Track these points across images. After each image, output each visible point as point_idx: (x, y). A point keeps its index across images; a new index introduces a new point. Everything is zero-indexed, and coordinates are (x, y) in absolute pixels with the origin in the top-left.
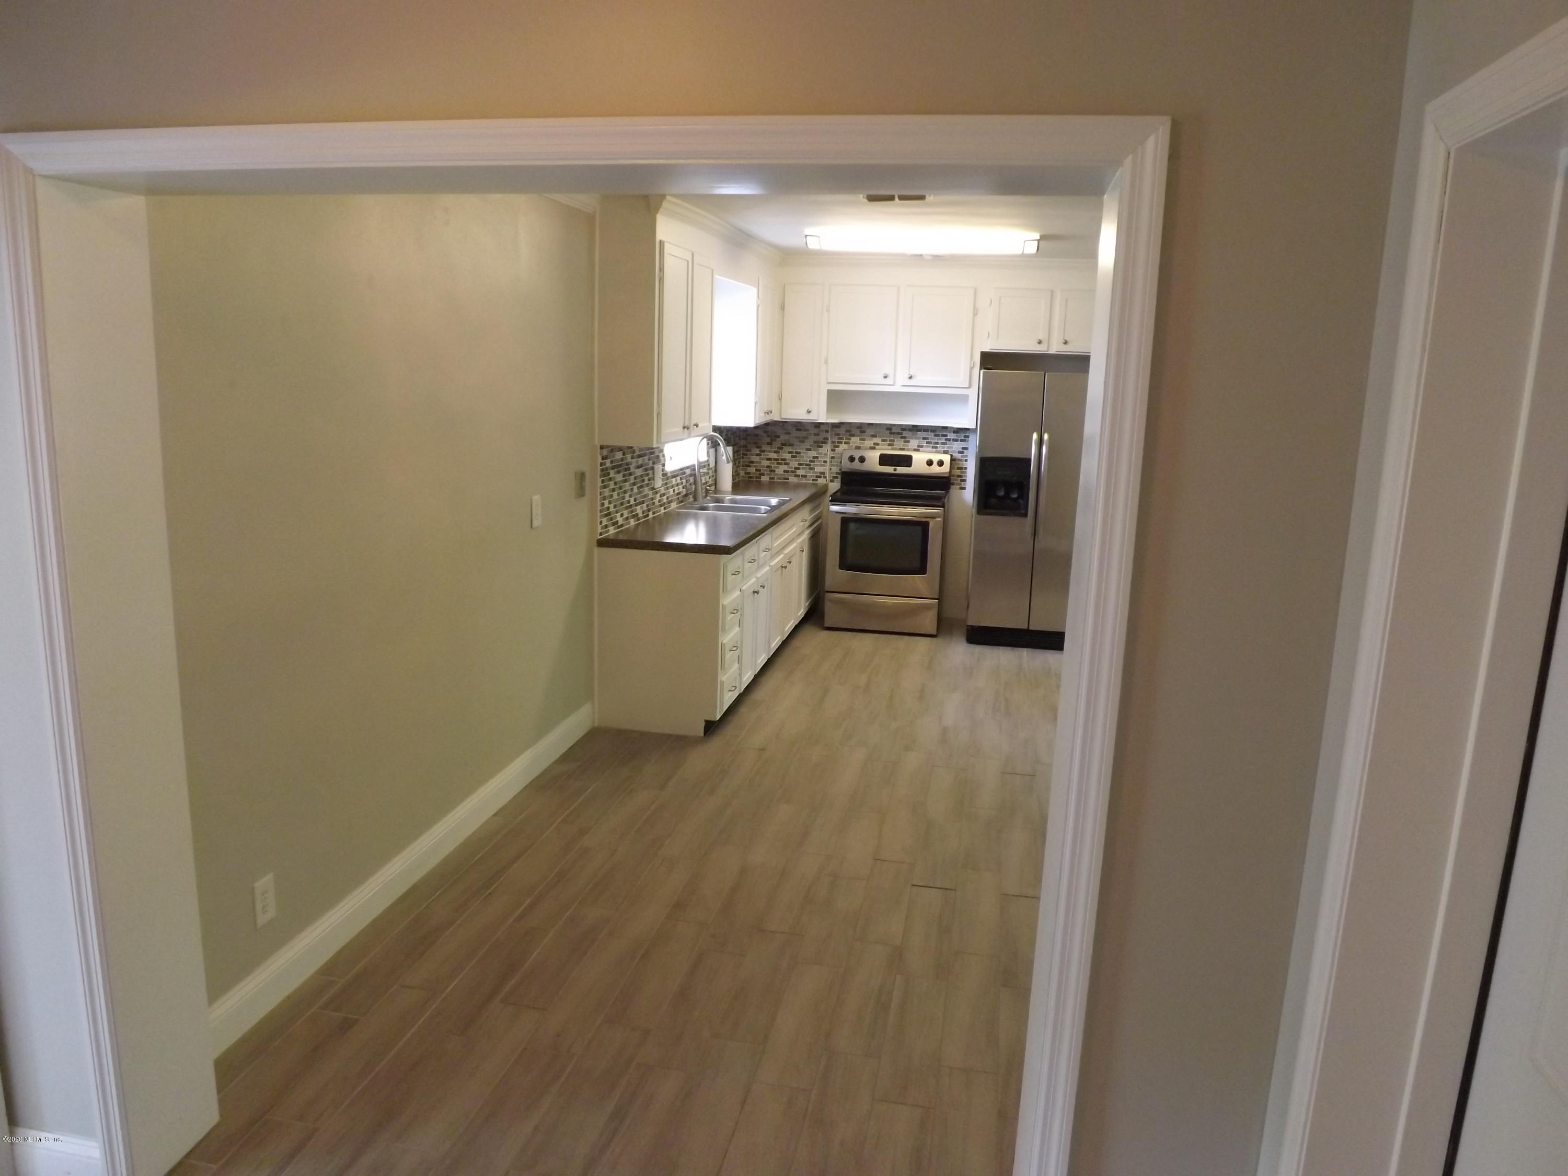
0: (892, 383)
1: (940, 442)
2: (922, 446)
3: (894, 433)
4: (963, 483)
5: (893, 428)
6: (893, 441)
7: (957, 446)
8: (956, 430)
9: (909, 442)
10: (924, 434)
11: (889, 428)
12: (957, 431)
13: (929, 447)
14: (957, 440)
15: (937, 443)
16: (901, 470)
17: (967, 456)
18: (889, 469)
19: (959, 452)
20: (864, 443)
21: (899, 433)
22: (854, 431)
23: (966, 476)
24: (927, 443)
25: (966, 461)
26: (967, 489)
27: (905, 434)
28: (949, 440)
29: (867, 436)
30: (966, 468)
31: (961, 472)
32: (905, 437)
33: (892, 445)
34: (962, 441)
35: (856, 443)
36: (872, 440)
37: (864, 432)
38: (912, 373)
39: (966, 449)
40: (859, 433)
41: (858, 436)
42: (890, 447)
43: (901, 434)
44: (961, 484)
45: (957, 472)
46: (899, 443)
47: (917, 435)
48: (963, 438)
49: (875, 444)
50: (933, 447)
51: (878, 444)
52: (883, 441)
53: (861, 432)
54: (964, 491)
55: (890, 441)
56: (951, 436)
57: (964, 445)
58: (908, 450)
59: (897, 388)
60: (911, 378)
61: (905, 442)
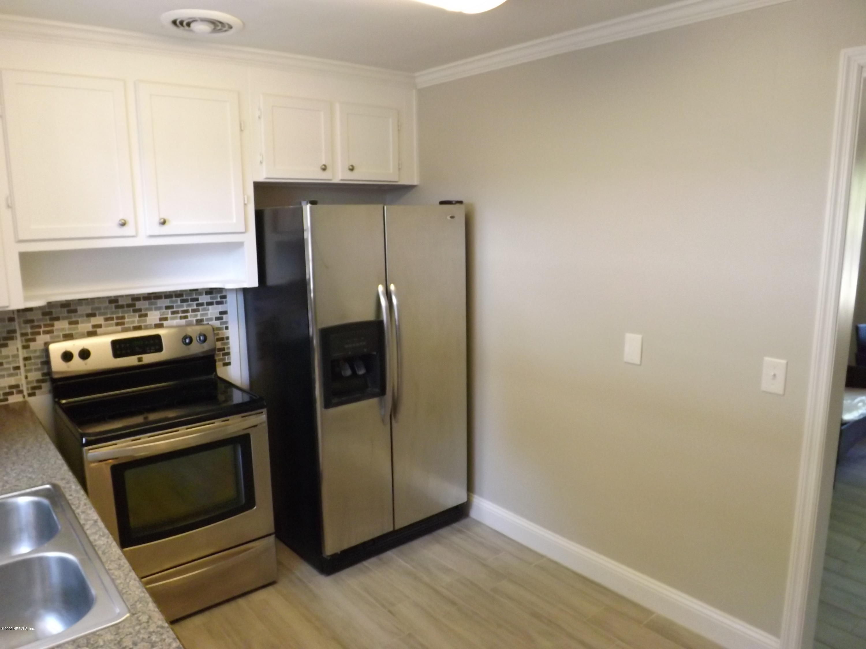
0: (133, 234)
1: (190, 309)
2: (166, 319)
3: (122, 307)
4: (226, 357)
5: (120, 299)
6: (123, 318)
7: (213, 311)
8: (208, 290)
9: (146, 315)
10: (167, 302)
11: (114, 301)
12: (210, 291)
13: (175, 318)
14: (210, 304)
15: (186, 311)
16: (149, 358)
17: (226, 323)
18: (131, 361)
19: (217, 319)
20: (77, 328)
21: (129, 306)
22: (56, 312)
23: (229, 348)
24: (173, 313)
25: (227, 328)
26: (232, 363)
27: (139, 305)
28: (202, 304)
29: (81, 316)
30: (228, 338)
31: (223, 344)
32: (140, 310)
33: (123, 324)
34: (218, 303)
35: (63, 329)
36: (90, 322)
37: (75, 311)
38: (164, 216)
39: (225, 313)
40: (66, 314)
41: (64, 318)
42: (119, 328)
43: (133, 305)
44: (224, 359)
45: (219, 345)
46: (132, 319)
47: (156, 304)
48: (219, 300)
49: (94, 326)
50: (181, 318)
51: (100, 326)
52: (106, 319)
53: (69, 312)
54: (229, 367)
55: (118, 318)
56: (204, 299)
57: (221, 308)
58: (147, 327)
59: (141, 241)
60: (164, 223)
61: (140, 316)
